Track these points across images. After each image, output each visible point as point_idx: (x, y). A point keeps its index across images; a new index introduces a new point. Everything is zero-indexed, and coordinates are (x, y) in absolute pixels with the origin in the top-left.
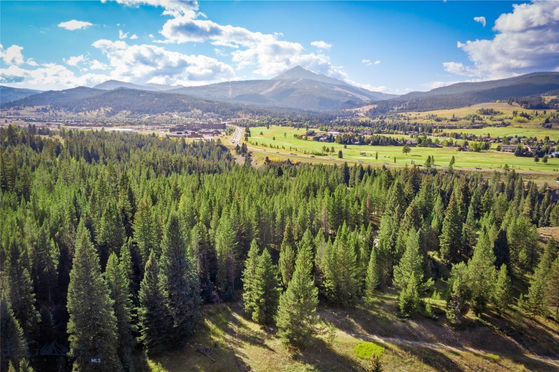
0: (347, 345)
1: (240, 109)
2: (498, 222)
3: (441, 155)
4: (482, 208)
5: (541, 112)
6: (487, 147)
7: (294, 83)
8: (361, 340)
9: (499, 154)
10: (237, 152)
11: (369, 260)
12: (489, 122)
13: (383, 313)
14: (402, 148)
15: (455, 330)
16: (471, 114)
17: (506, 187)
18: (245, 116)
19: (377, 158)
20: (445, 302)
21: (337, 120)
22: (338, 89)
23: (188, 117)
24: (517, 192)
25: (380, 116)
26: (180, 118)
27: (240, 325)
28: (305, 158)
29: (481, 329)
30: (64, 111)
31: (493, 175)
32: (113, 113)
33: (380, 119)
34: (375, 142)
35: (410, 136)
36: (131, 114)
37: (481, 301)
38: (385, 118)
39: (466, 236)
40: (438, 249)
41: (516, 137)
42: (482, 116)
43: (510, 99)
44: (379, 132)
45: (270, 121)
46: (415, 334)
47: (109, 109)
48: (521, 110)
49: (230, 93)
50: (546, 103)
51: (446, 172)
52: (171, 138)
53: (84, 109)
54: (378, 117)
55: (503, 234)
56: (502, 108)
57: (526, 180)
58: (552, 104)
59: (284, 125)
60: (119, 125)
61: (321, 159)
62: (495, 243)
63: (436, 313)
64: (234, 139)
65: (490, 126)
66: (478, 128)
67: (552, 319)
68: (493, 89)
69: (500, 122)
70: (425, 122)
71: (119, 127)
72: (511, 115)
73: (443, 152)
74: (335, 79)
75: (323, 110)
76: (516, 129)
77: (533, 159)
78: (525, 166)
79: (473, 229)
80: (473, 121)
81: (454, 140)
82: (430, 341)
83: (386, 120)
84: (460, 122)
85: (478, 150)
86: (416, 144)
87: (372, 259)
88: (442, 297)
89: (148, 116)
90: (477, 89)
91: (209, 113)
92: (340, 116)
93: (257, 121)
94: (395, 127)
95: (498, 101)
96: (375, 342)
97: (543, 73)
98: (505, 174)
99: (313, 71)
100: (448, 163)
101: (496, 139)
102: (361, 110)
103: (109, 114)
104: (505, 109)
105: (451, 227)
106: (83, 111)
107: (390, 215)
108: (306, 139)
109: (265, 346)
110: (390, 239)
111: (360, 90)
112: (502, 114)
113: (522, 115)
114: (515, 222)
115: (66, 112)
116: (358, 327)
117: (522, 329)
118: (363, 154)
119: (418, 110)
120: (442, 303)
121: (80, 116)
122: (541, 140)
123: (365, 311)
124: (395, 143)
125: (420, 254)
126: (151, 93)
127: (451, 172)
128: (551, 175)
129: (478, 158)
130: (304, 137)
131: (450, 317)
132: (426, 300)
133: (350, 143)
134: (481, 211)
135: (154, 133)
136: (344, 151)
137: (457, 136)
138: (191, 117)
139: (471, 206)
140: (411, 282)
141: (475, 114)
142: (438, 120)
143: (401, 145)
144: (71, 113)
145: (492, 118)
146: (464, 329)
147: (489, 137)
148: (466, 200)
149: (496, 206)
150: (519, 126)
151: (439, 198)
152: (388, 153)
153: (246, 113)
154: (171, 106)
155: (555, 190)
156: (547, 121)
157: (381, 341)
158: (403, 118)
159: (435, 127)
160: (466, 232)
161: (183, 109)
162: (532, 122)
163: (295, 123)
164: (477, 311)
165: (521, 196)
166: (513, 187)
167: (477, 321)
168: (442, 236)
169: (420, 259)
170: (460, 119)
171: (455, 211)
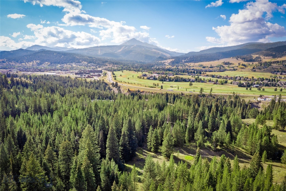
0: (183, 157)
1: (106, 62)
2: (228, 117)
3: (206, 86)
4: (223, 112)
5: (251, 63)
6: (226, 82)
7: (132, 47)
8: (186, 155)
9: (232, 85)
10: (113, 86)
11: (186, 131)
12: (227, 68)
13: (192, 148)
14: (189, 83)
15: (214, 152)
16: (219, 64)
17: (233, 102)
18: (110, 65)
19: (178, 89)
20: (211, 144)
21: (155, 67)
22: (154, 50)
23: (80, 66)
24: (237, 104)
25: (176, 65)
26: (76, 66)
27: (147, 153)
28: (146, 89)
29: (222, 151)
30: (14, 62)
31: (228, 97)
32: (41, 64)
33: (176, 66)
34: (176, 80)
35: (191, 76)
36: (50, 64)
37: (222, 143)
38: (178, 66)
39: (217, 123)
40: (207, 128)
41: (239, 77)
42: (224, 65)
43: (237, 56)
44: (177, 74)
45: (123, 68)
46: (202, 153)
47: (38, 61)
48: (242, 62)
49: (99, 52)
50: (254, 58)
51: (209, 95)
52: (78, 78)
53: (25, 61)
54: (175, 66)
55: (229, 122)
56: (234, 61)
57: (242, 98)
58: (256, 59)
59: (130, 70)
60: (47, 71)
61: (153, 90)
62: (227, 125)
63: (208, 147)
64: (109, 79)
65: (228, 70)
66: (222, 71)
67: (244, 149)
68: (229, 51)
69: (233, 69)
70: (198, 68)
71: (48, 72)
72: (237, 65)
73: (207, 85)
74: (152, 45)
75: (148, 62)
76: (240, 72)
77: (245, 88)
78: (242, 92)
79: (220, 120)
80: (220, 68)
81: (212, 78)
82: (207, 155)
83: (179, 67)
84: (214, 69)
85: (222, 84)
86: (195, 81)
87: (187, 131)
88: (210, 143)
89: (59, 65)
90: (221, 51)
91: (91, 64)
92: (156, 65)
93: (116, 68)
94: (184, 71)
95: (231, 58)
96: (190, 156)
97: (253, 43)
98: (233, 96)
99: (141, 41)
100: (210, 91)
101: (230, 78)
102: (167, 62)
103: (39, 64)
104: (235, 62)
105: (212, 120)
106: (24, 62)
107: (191, 116)
108: (143, 78)
109: (158, 158)
110: (192, 125)
111: (165, 51)
112: (233, 64)
113: (243, 65)
114: (234, 118)
115: (15, 63)
116: (185, 152)
117: (234, 151)
118: (172, 87)
119: (194, 62)
120: (210, 145)
121: (23, 65)
122: (250, 79)
123: (186, 147)
124: (185, 80)
125: (203, 129)
126: (60, 53)
127: (211, 95)
128: (252, 96)
129: (222, 88)
130: (142, 77)
131: (212, 148)
132: (205, 144)
133: (165, 81)
134: (223, 113)
135: (69, 76)
136: (163, 85)
137: (213, 76)
138: (82, 66)
139: (219, 112)
140: (200, 137)
141: (221, 64)
142: (204, 67)
143: (188, 81)
144: (18, 64)
145: (229, 66)
146: (217, 151)
147: (227, 77)
148: (217, 110)
149: (228, 111)
150: (241, 70)
151: (207, 109)
152: (183, 86)
153: (110, 64)
154: (71, 60)
155: (253, 103)
156: (254, 68)
157: (192, 155)
158: (187, 66)
159: (203, 71)
160: (217, 121)
161: (77, 62)
162: (247, 68)
163: (135, 69)
164: (220, 146)
165: (239, 106)
166: (236, 102)
167: (221, 149)
168: (209, 123)
169: (203, 130)
170: (214, 67)
171: (213, 114)
